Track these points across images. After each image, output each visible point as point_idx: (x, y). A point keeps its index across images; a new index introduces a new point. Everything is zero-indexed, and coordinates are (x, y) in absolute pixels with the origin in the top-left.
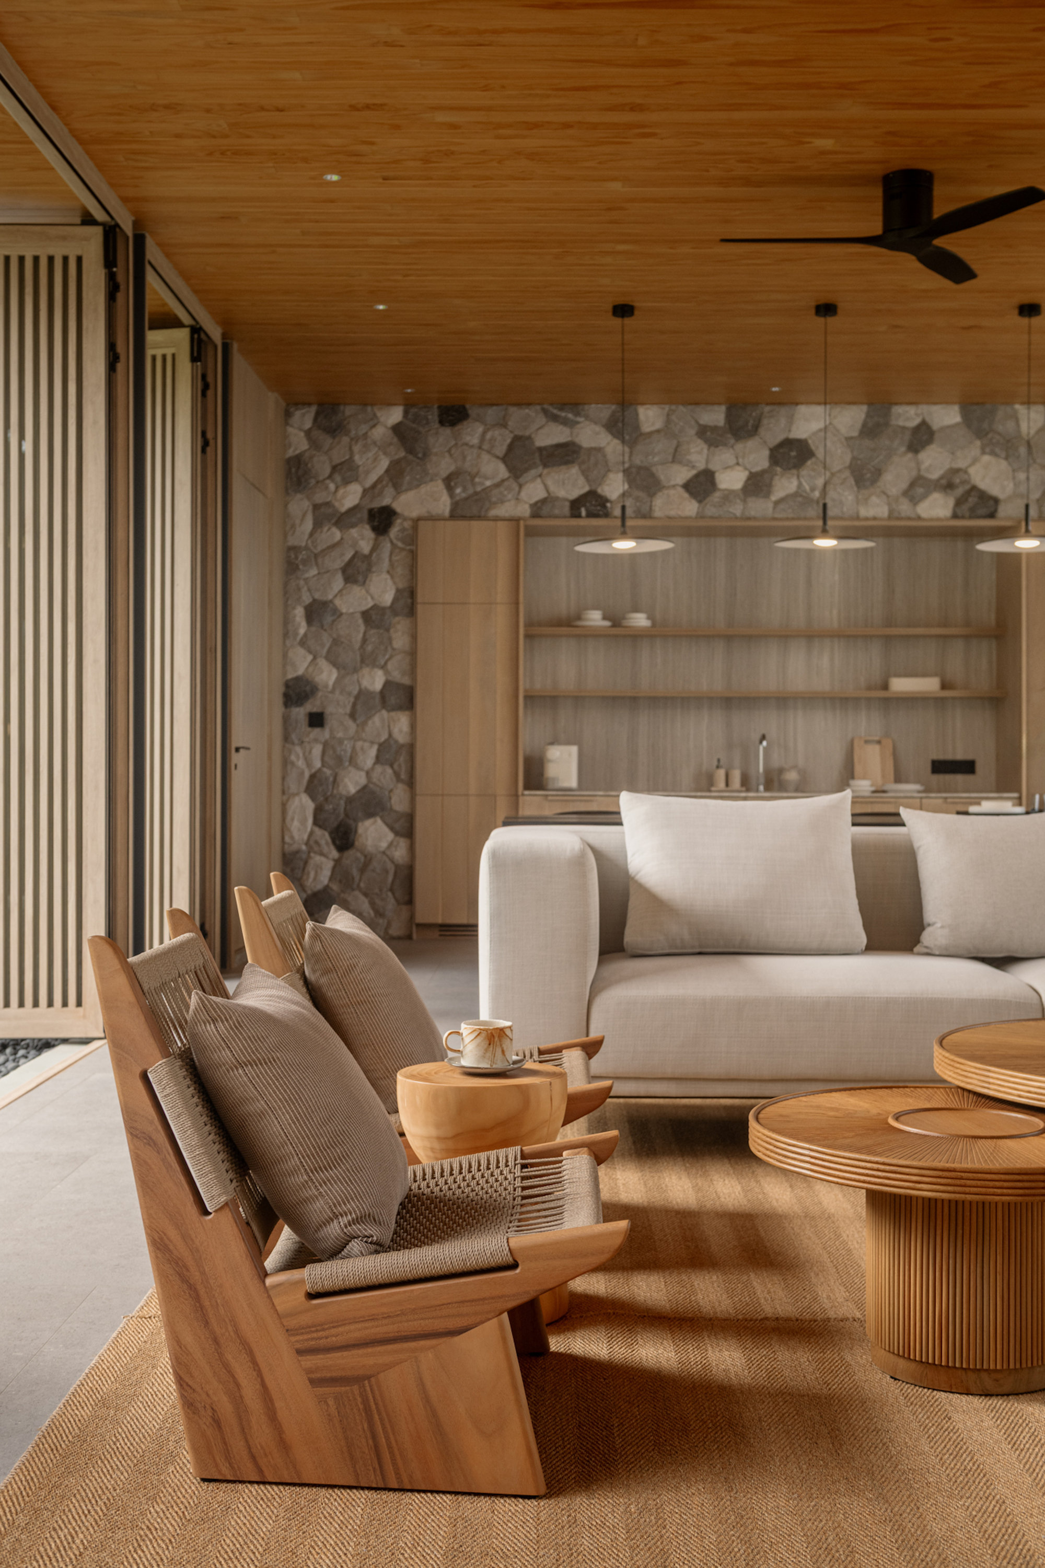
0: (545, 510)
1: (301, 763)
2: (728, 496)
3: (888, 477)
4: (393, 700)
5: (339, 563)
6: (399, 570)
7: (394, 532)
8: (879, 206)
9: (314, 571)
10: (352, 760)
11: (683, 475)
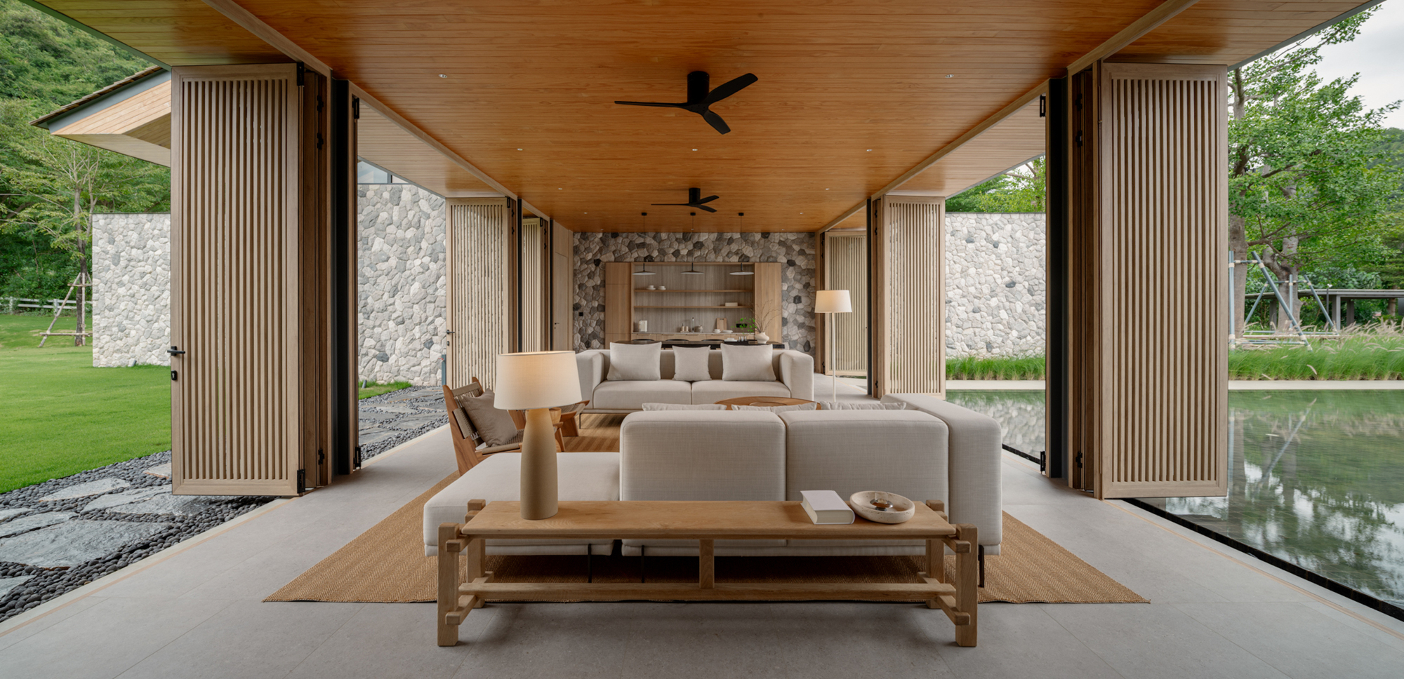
0: (638, 260)
1: (577, 325)
2: (683, 256)
3: (722, 251)
4: (600, 309)
5: (586, 274)
6: (601, 275)
7: (600, 265)
8: (688, 195)
9: (580, 276)
10: (590, 325)
11: (672, 251)
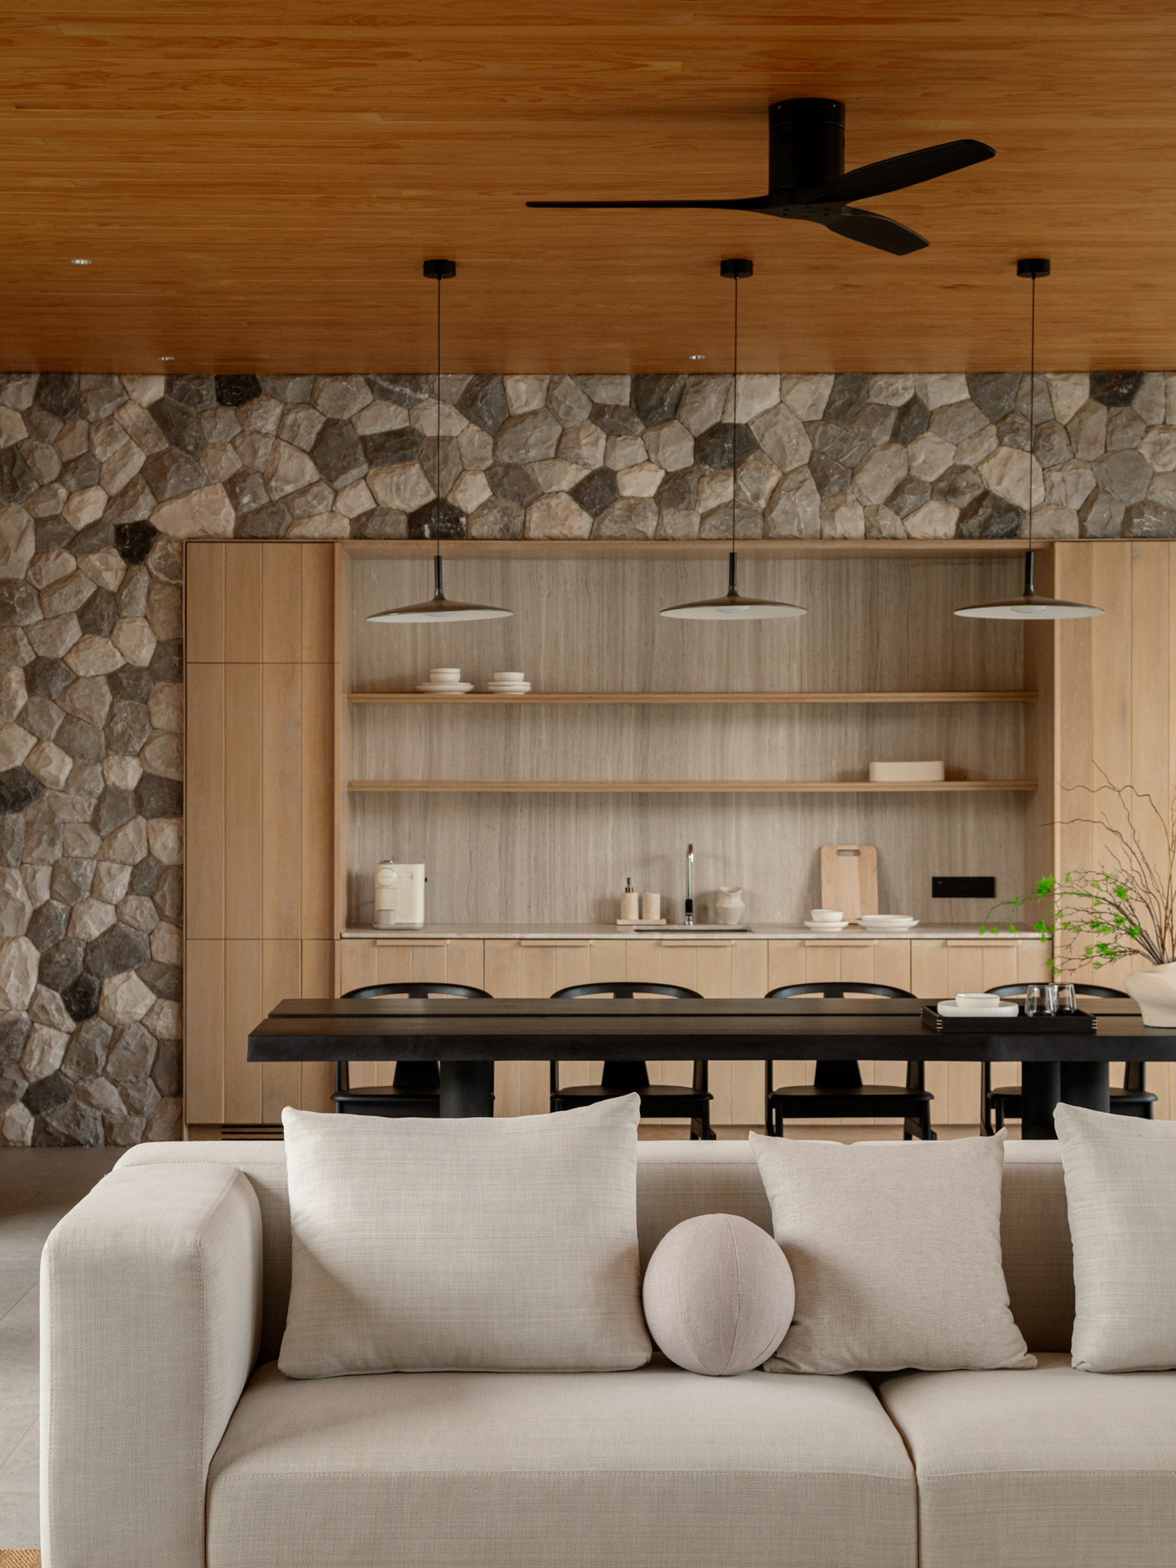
0: (372, 528)
1: (20, 894)
2: (634, 507)
3: (864, 479)
4: (152, 803)
5: (74, 604)
6: (161, 615)
7: (153, 559)
9: (36, 616)
10: (95, 890)
11: (571, 476)
